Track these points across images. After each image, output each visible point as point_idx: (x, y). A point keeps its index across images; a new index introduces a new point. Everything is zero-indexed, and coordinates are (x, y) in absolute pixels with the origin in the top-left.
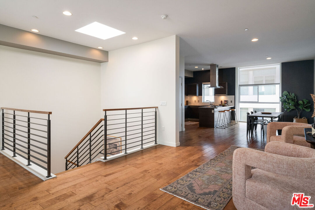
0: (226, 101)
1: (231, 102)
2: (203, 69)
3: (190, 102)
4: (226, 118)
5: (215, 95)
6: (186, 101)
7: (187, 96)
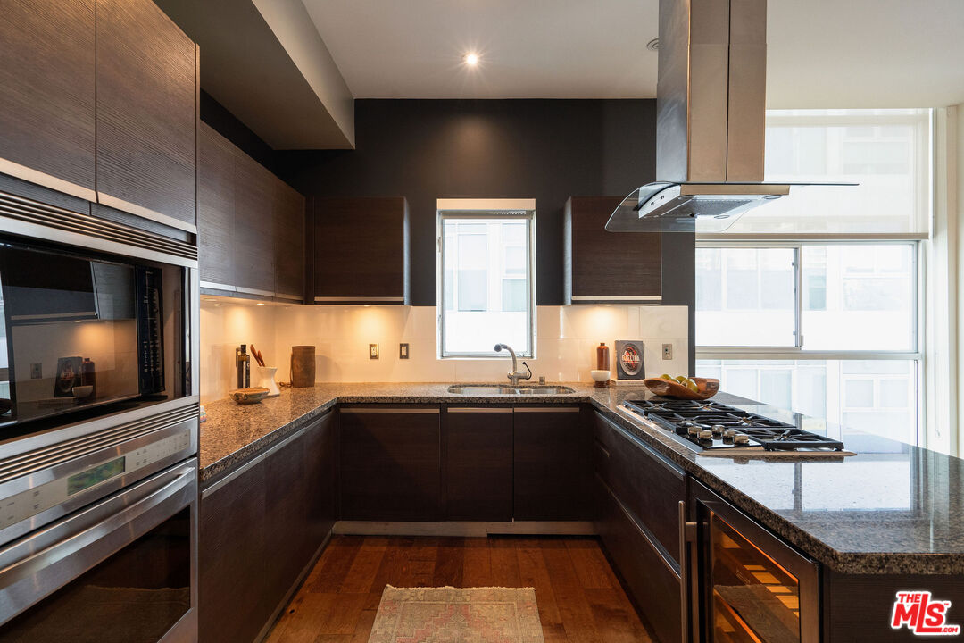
0: (633, 348)
1: (667, 351)
3: (326, 360)
6: (293, 348)
7: (301, 302)
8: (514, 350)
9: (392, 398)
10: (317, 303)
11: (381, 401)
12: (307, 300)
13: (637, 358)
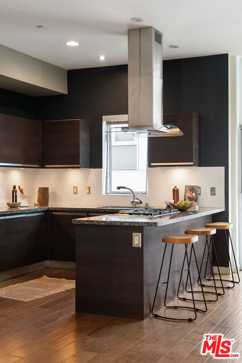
0: (192, 189)
1: (213, 190)
2: (102, 58)
3: (55, 194)
4: (193, 259)
5: (150, 166)
6: (39, 188)
7: (40, 168)
8: (134, 191)
9: (68, 208)
10: (46, 168)
11: (64, 210)
12: (42, 167)
13: (194, 194)
